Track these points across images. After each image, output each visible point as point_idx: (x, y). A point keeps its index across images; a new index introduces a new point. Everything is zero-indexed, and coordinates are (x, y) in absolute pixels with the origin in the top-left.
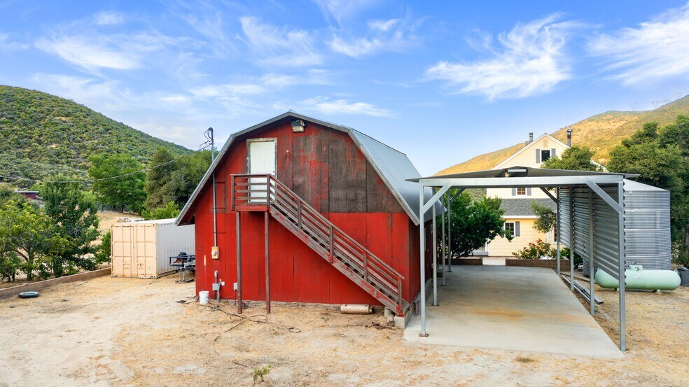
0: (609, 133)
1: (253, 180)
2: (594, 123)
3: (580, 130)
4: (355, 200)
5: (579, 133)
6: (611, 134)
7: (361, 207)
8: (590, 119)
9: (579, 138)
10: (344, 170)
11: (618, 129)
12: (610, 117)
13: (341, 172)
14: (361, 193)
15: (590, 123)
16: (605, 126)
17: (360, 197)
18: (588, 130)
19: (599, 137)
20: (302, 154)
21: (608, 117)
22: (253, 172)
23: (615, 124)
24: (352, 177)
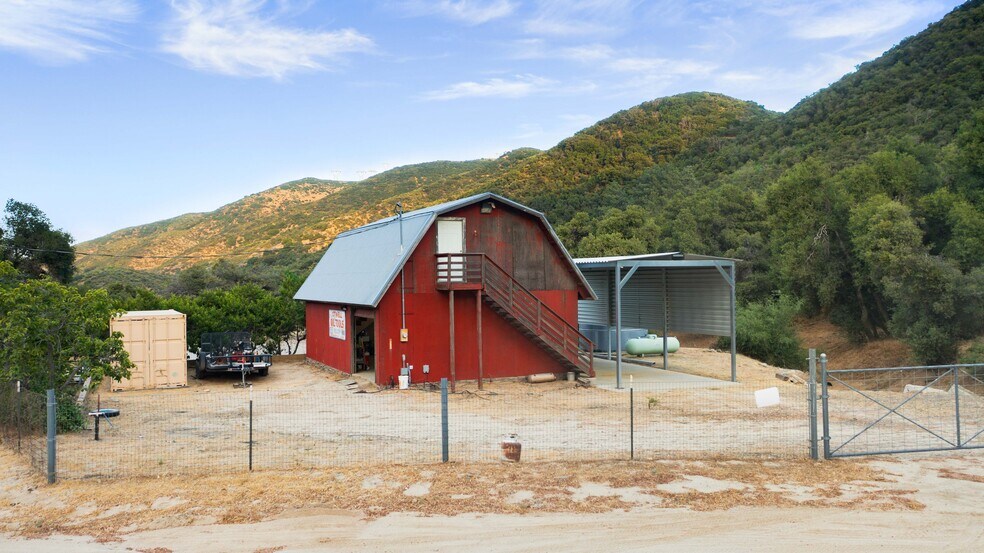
0: (309, 206)
1: (440, 260)
2: (288, 191)
3: (270, 200)
4: (536, 279)
5: (270, 203)
6: (312, 208)
7: (541, 285)
8: (284, 187)
9: (269, 210)
10: (526, 251)
11: (319, 202)
12: (309, 185)
13: (523, 253)
14: (541, 273)
15: (283, 192)
16: (303, 197)
17: (539, 276)
18: (281, 201)
19: (297, 212)
20: (489, 235)
21: (306, 185)
22: (440, 252)
23: (314, 195)
24: (533, 258)
